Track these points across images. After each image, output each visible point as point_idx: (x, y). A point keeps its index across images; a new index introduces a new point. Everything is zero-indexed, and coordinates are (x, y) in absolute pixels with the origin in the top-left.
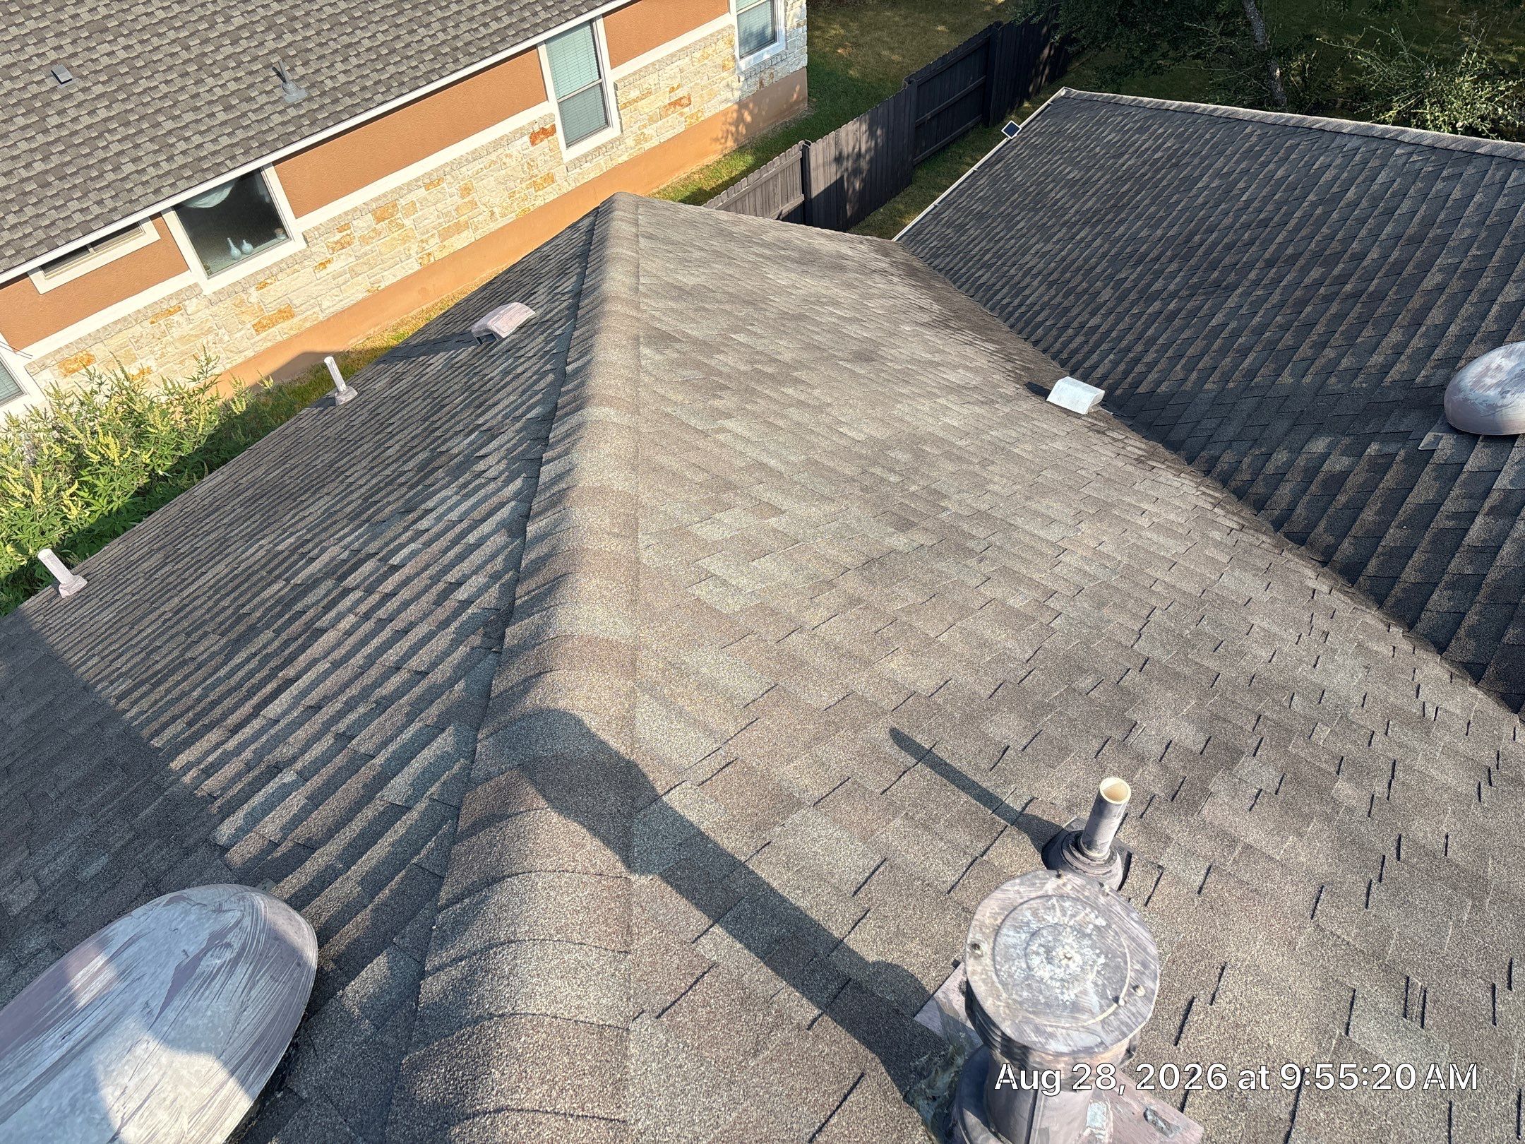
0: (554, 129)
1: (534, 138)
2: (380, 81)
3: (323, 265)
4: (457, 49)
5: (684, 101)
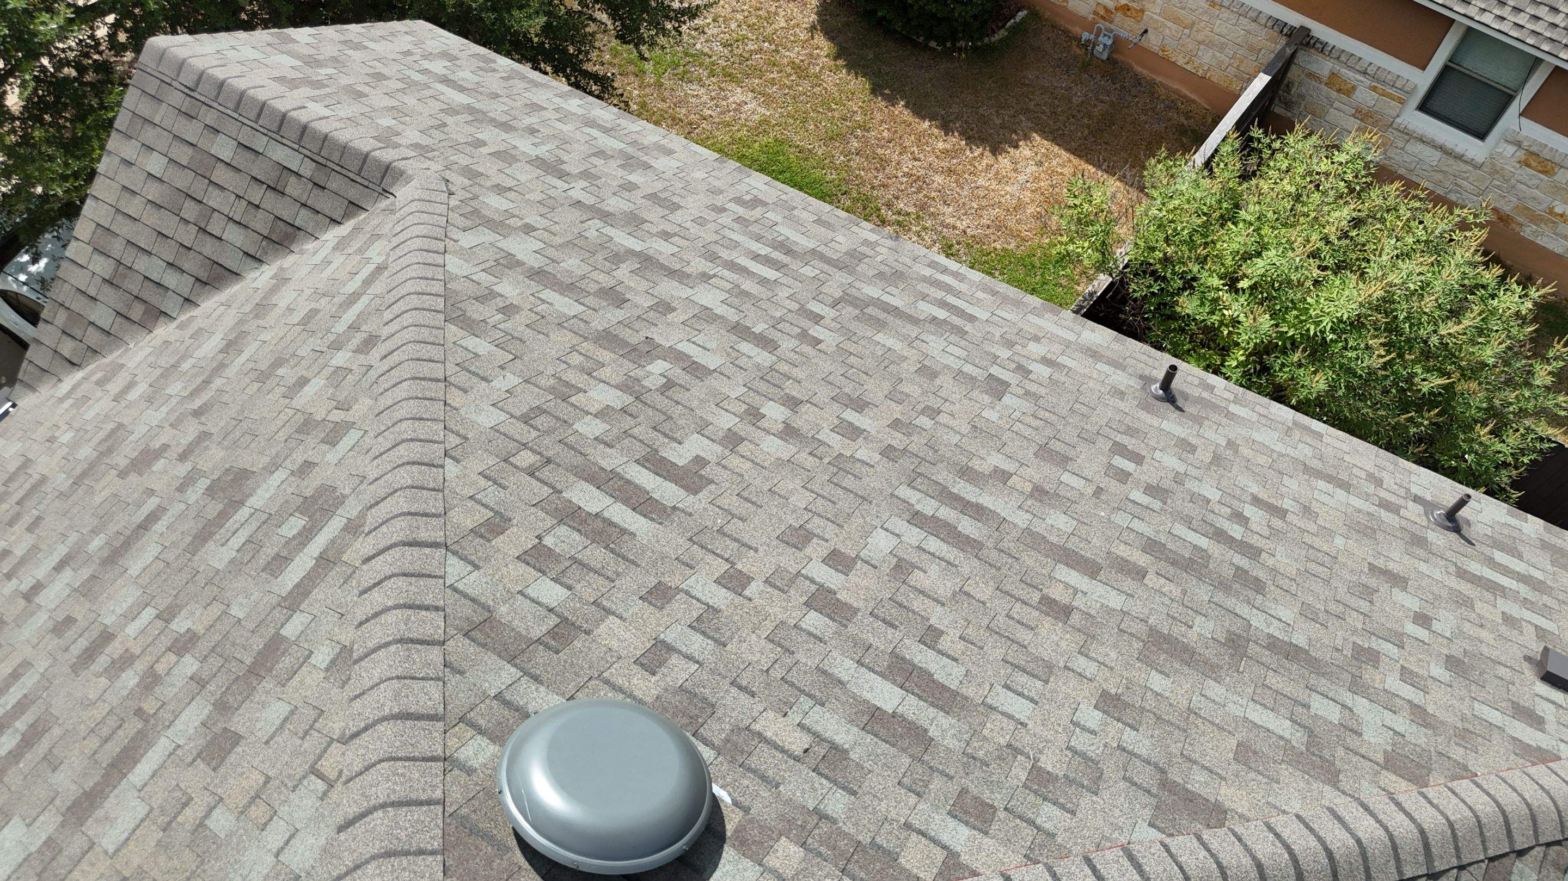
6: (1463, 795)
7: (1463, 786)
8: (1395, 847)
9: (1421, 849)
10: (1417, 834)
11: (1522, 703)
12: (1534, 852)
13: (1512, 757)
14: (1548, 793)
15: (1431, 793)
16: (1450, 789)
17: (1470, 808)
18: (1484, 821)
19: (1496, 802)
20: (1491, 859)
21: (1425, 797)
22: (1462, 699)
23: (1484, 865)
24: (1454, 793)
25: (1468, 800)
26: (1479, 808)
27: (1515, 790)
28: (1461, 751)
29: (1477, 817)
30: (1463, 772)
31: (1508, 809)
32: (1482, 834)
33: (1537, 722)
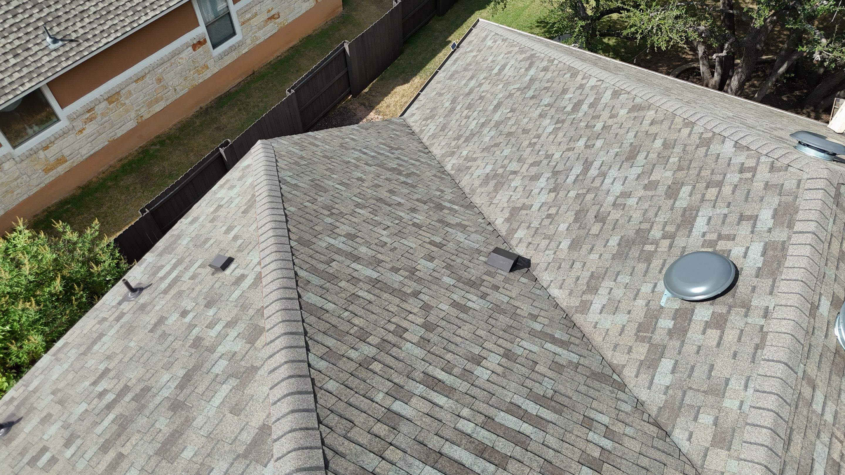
0: (205, 41)
1: (195, 47)
3: (81, 131)
5: (276, 16)
6: (271, 314)
7: (267, 313)
8: (291, 347)
9: (293, 336)
10: (286, 336)
11: (233, 281)
12: (300, 292)
13: (257, 290)
14: (275, 280)
15: (268, 327)
16: (267, 318)
17: (277, 312)
18: (283, 307)
19: (276, 301)
20: (301, 308)
21: (269, 329)
22: (227, 305)
23: (303, 312)
24: (269, 317)
25: (274, 312)
26: (277, 308)
27: (271, 292)
28: (250, 310)
29: (281, 310)
30: (260, 312)
31: (280, 297)
32: (289, 310)
33: (243, 277)
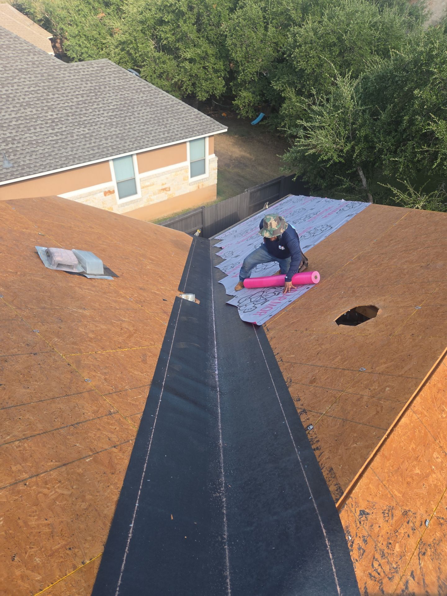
0: (113, 192)
1: (106, 193)
2: (42, 165)
4: (75, 158)
5: (167, 189)
